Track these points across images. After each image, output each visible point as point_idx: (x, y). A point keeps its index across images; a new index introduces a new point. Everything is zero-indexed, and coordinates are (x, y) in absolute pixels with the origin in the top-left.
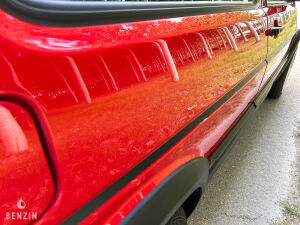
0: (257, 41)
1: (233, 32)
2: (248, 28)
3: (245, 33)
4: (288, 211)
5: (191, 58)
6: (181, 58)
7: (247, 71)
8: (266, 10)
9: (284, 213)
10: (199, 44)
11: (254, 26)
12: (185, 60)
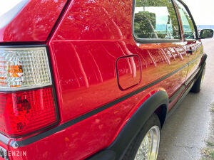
0: (181, 60)
2: (176, 53)
3: (174, 55)
4: (209, 144)
8: (186, 43)
9: (207, 145)
10: (149, 59)
11: (180, 52)
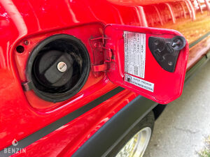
1: (193, 5)
5: (160, 22)
6: (153, 21)
7: (201, 35)
12: (155, 23)
